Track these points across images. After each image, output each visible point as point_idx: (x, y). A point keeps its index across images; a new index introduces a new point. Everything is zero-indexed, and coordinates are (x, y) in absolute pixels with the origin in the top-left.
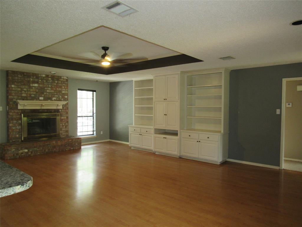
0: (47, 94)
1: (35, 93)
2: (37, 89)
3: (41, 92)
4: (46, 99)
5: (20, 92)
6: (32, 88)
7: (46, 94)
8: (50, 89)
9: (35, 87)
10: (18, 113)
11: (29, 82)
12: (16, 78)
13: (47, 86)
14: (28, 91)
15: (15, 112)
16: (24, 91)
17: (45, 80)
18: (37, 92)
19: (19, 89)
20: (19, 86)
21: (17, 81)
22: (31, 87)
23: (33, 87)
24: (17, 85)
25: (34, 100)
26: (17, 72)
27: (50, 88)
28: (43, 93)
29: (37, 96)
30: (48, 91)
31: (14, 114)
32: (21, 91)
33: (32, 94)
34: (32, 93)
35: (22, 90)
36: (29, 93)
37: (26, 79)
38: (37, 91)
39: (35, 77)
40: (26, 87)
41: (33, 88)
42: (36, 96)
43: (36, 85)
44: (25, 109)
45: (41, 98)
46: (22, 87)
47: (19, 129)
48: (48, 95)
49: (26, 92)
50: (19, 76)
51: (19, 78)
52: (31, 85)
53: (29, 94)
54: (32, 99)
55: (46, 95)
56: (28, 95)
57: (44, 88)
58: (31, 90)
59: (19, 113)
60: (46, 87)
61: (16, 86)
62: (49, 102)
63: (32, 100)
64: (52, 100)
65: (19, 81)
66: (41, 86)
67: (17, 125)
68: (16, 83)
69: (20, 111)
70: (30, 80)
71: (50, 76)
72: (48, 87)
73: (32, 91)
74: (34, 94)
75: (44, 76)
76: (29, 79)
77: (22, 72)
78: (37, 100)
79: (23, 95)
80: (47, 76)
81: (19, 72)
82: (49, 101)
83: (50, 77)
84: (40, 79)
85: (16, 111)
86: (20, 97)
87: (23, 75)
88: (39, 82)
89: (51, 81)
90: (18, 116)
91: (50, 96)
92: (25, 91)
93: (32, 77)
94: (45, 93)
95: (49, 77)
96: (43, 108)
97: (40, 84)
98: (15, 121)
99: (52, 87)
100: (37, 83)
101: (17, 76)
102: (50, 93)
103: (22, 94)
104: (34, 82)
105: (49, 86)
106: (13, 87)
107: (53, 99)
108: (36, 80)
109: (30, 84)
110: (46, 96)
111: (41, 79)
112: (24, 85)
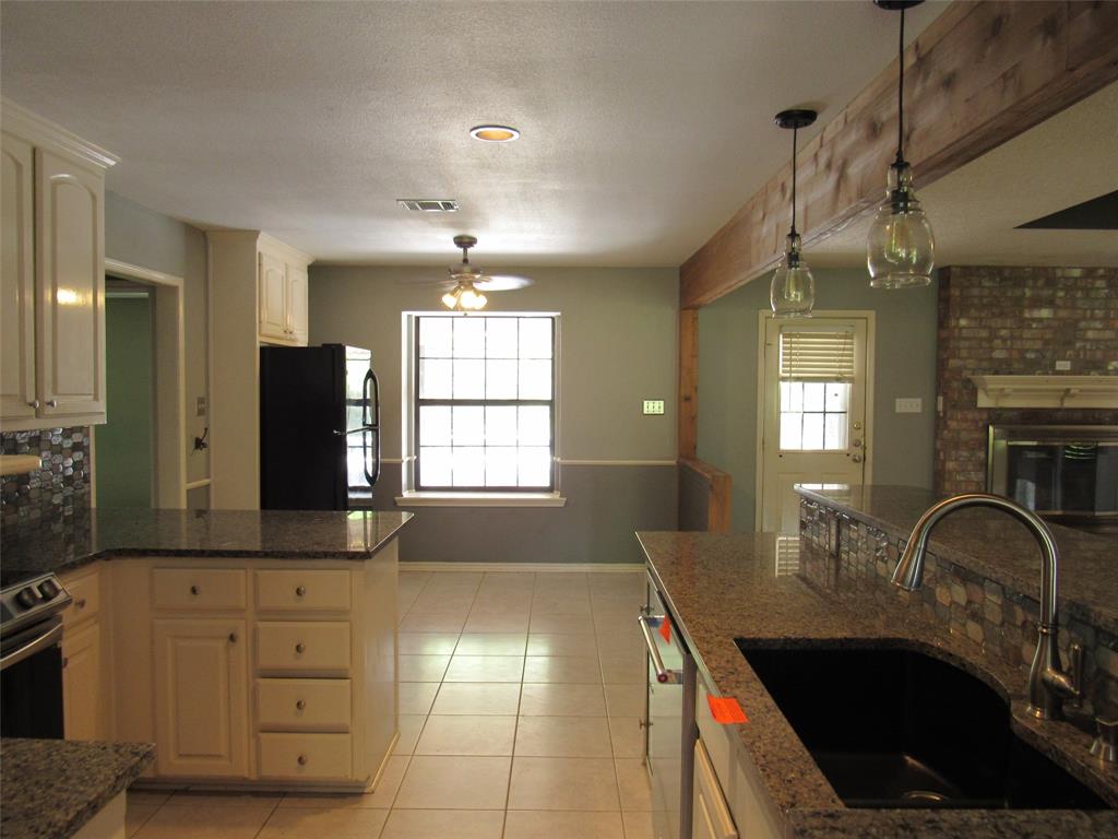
0: (1088, 347)
1: (1038, 345)
2: (1049, 327)
3: (1064, 337)
4: (1084, 366)
5: (984, 344)
6: (1030, 327)
7: (1084, 348)
8: (1098, 325)
9: (1040, 320)
10: (975, 421)
11: (1018, 302)
12: (975, 291)
13: (1088, 313)
14: (1012, 338)
15: (965, 420)
16: (1001, 338)
17: (1082, 289)
18: (1046, 342)
19: (984, 334)
20: (983, 323)
21: (976, 301)
22: (1023, 323)
23: (1034, 320)
24: (976, 319)
25: (1034, 374)
26: (979, 268)
27: (1100, 319)
28: (1069, 343)
29: (1049, 354)
30: (1090, 334)
31: (964, 425)
32: (990, 340)
33: (1027, 350)
34: (1028, 345)
35: (993, 335)
36: (1018, 345)
37: (1009, 294)
38: (1048, 336)
39: (1041, 283)
40: (1009, 323)
41: (1034, 326)
42: (1044, 357)
43: (1045, 313)
44: (1001, 409)
45: (1063, 365)
46: (993, 324)
47: (978, 483)
48: (1090, 350)
49: (1009, 342)
50: (986, 283)
51: (986, 292)
52: (1027, 315)
53: (1019, 350)
54: (1030, 367)
55: (1082, 353)
56: (1015, 354)
57: (1077, 321)
58: (1027, 334)
59: (981, 424)
60: (1084, 318)
61: (973, 324)
62: (1092, 380)
63: (1029, 374)
64: (1107, 373)
65: (985, 301)
66: (1063, 313)
67: (970, 468)
68: (973, 312)
69: (985, 416)
70: (1025, 294)
71: (1101, 272)
72: (1093, 318)
73: (1027, 339)
74: (1037, 351)
75: (1077, 273)
76: (1018, 292)
77: (995, 268)
78: (1048, 374)
79: (998, 354)
80: (1090, 273)
81: (984, 267)
82: (1094, 376)
83: (1101, 277)
84: (1061, 289)
85: (970, 416)
86: (985, 364)
87: (998, 279)
88: (1058, 302)
89: (1106, 291)
90: (976, 435)
91: (1099, 355)
92: (1004, 340)
93: (1030, 283)
94: (1078, 345)
95: (1095, 278)
96: (1068, 404)
97: (1059, 307)
98: (965, 454)
99: (1106, 318)
100: (1050, 303)
101: (980, 285)
102: (1097, 341)
103: (992, 349)
104: (1037, 303)
105: (1097, 312)
106: (961, 329)
107: (1110, 368)
108: (1046, 293)
109: (1021, 312)
110: (1082, 357)
111: (1067, 289)
112: (1002, 315)
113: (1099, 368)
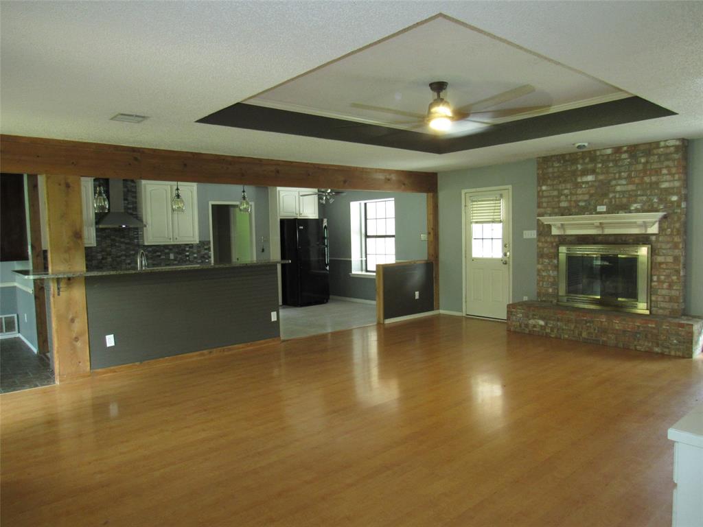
0: (617, 196)
1: (586, 197)
2: (592, 186)
3: (602, 192)
4: (614, 209)
5: (557, 200)
6: (581, 187)
7: (615, 197)
8: (624, 182)
9: (587, 183)
10: (552, 243)
11: (574, 174)
12: (550, 170)
13: (617, 176)
14: (571, 194)
15: (546, 242)
16: (564, 194)
17: (613, 161)
18: (591, 195)
19: (555, 193)
20: (555, 187)
21: (551, 175)
22: (577, 185)
23: (583, 183)
24: (550, 185)
25: (584, 214)
26: (552, 156)
27: (625, 178)
28: (605, 195)
29: (592, 203)
30: (618, 188)
31: (546, 245)
32: (558, 197)
33: (579, 201)
34: (580, 197)
35: (560, 194)
36: (574, 198)
37: (569, 169)
38: (592, 192)
39: (587, 160)
40: (569, 186)
41: (584, 186)
42: (590, 204)
43: (590, 178)
44: (566, 235)
45: (602, 208)
46: (560, 188)
47: (554, 277)
48: (619, 198)
49: (569, 197)
50: (556, 164)
51: (556, 170)
52: (579, 180)
53: (574, 201)
54: (582, 211)
55: (613, 200)
56: (573, 204)
57: (610, 181)
58: (579, 191)
59: (554, 244)
60: (615, 179)
61: (549, 188)
62: (622, 216)
63: (581, 214)
64: (630, 212)
65: (555, 175)
66: (601, 177)
67: (549, 268)
68: (549, 182)
69: (557, 240)
70: (577, 168)
71: (625, 148)
72: (620, 178)
73: (580, 194)
74: (585, 201)
75: (609, 151)
76: (574, 168)
77: (561, 155)
78: (591, 214)
79: (564, 204)
80: (618, 150)
81: (554, 156)
82: (622, 214)
83: (625, 152)
84: (600, 163)
85: (549, 240)
86: (556, 210)
87: (562, 162)
88: (597, 170)
89: (629, 160)
90: (552, 251)
91: (625, 200)
92: (567, 196)
93: (581, 161)
94: (611, 195)
95: (621, 153)
96: (608, 231)
97: (598, 174)
98: (547, 261)
99: (629, 177)
100: (593, 172)
101: (553, 167)
102: (623, 192)
103: (559, 202)
104: (585, 172)
105: (623, 174)
106: (543, 191)
107: (632, 208)
108: (590, 166)
109: (576, 179)
110: (613, 203)
111: (603, 162)
112: (565, 182)
113: (625, 209)
